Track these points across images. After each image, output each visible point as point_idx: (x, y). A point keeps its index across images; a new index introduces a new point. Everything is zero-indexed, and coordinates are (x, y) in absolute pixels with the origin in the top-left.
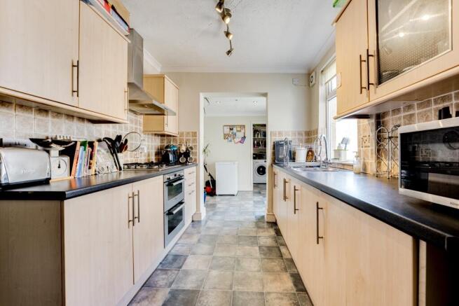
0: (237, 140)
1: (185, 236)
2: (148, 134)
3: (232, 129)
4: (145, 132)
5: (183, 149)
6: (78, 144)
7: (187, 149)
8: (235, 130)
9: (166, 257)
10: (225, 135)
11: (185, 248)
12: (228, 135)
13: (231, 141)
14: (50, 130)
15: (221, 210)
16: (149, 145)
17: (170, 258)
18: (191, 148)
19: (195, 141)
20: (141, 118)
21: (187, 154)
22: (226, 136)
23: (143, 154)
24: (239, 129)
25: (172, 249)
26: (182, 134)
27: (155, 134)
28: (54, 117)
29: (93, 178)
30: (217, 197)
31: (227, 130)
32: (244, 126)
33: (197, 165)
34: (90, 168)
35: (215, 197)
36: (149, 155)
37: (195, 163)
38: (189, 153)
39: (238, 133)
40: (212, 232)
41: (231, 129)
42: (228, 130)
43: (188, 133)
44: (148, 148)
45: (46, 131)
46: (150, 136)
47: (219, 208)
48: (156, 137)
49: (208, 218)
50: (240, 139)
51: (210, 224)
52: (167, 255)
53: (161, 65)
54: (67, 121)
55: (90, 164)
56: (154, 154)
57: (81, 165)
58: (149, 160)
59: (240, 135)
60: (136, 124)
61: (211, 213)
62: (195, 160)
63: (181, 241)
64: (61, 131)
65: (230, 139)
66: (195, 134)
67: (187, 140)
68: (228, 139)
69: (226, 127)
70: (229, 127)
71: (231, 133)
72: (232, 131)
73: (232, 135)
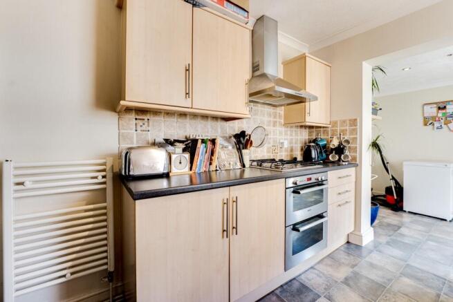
1: (329, 261)
2: (292, 127)
3: (444, 108)
4: (286, 125)
5: (335, 143)
6: (200, 141)
7: (340, 144)
8: (450, 108)
9: (290, 281)
10: (425, 118)
11: (320, 281)
12: (434, 118)
13: (440, 128)
14: (188, 130)
15: (406, 241)
16: (292, 139)
17: (296, 285)
18: (347, 142)
19: (354, 131)
20: (281, 111)
21: (340, 150)
22: (428, 121)
23: (284, 149)
25: (303, 273)
26: (334, 124)
27: (301, 126)
28: (191, 119)
29: (213, 174)
30: (404, 215)
31: (432, 111)
33: (356, 165)
34: (211, 164)
35: (400, 213)
36: (292, 150)
37: (354, 163)
38: (343, 148)
40: (374, 276)
41: (442, 108)
42: (435, 110)
43: (344, 122)
44: (291, 143)
45: (185, 131)
46: (294, 129)
47: (403, 235)
48: (303, 130)
49: (376, 246)
51: (375, 258)
52: (294, 279)
53: (308, 45)
54: (202, 121)
55: (211, 159)
56: (299, 149)
57: (201, 160)
58: (291, 155)
60: (275, 117)
61: (383, 240)
62: (354, 159)
63: (320, 267)
64: (197, 131)
65: (437, 124)
66: (354, 122)
67: (343, 131)
68: (433, 125)
69: (429, 106)
70: (435, 106)
71: (440, 115)
72: (444, 111)
73: (444, 118)
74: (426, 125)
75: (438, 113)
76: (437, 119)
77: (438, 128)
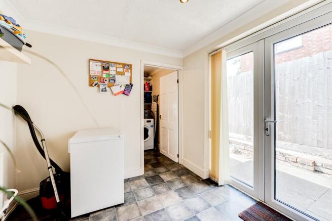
0: (116, 89)
3: (108, 69)
8: (113, 70)
10: (91, 77)
12: (99, 79)
13: (104, 90)
22: (94, 81)
24: (120, 70)
31: (96, 69)
32: (130, 66)
39: (118, 78)
41: (106, 68)
42: (100, 69)
50: (123, 89)
59: (123, 80)
65: (102, 87)
68: (99, 86)
69: (95, 63)
70: (100, 64)
71: (104, 76)
72: (108, 72)
73: (107, 80)
74: (91, 85)
75: (103, 73)
76: (102, 80)
77: (102, 91)
